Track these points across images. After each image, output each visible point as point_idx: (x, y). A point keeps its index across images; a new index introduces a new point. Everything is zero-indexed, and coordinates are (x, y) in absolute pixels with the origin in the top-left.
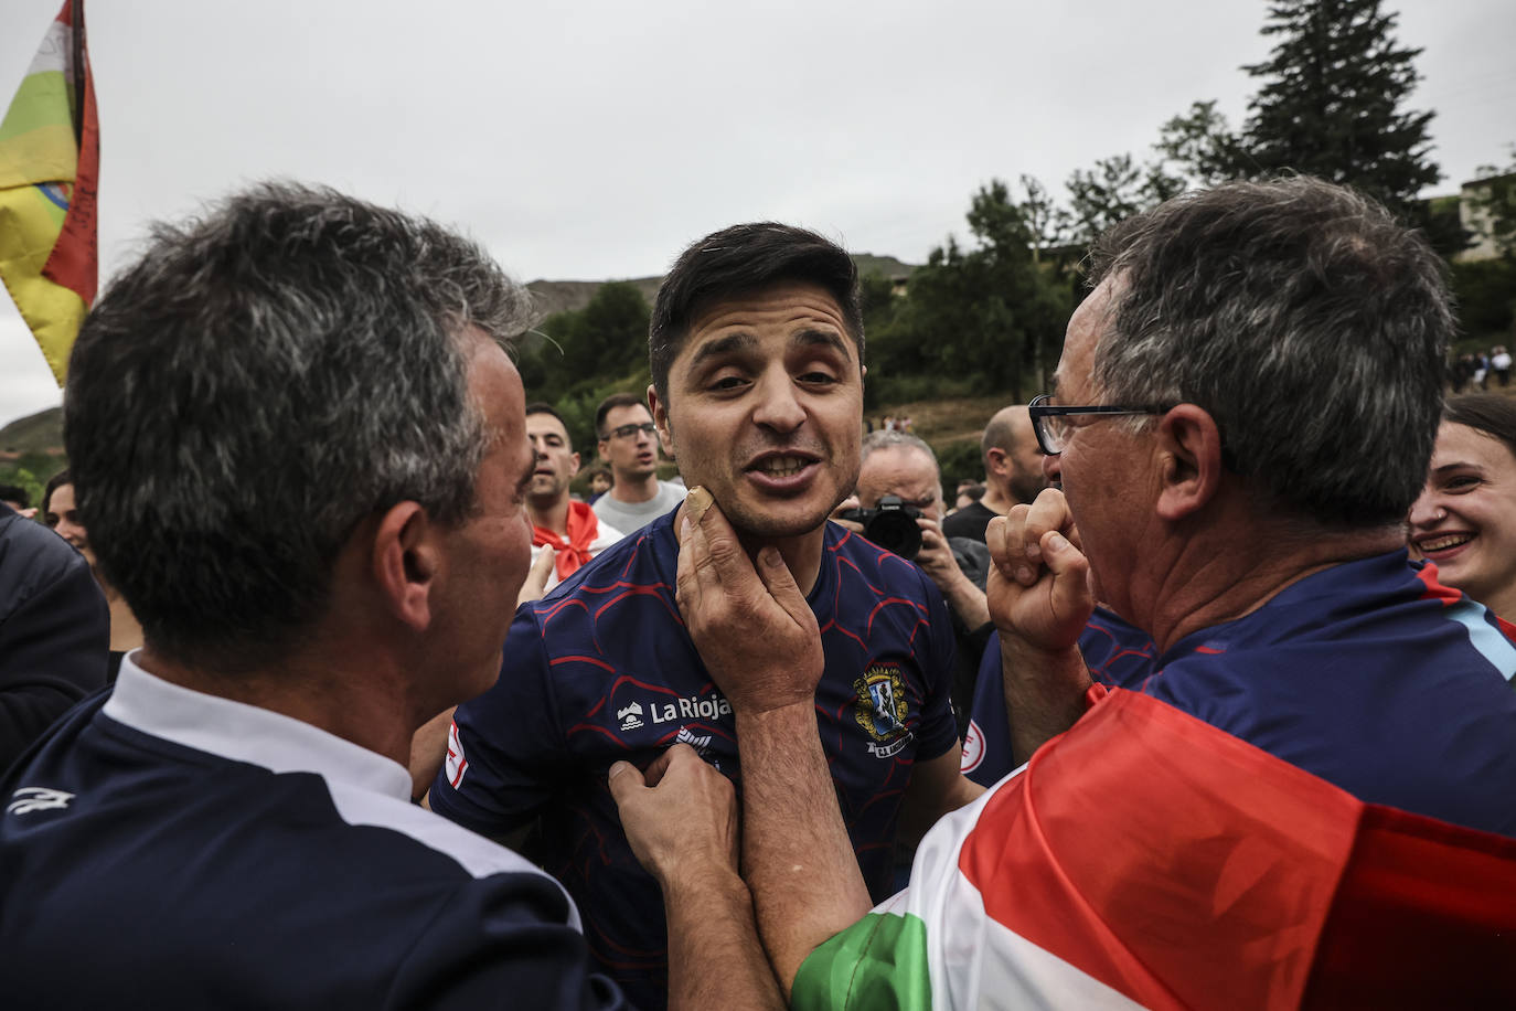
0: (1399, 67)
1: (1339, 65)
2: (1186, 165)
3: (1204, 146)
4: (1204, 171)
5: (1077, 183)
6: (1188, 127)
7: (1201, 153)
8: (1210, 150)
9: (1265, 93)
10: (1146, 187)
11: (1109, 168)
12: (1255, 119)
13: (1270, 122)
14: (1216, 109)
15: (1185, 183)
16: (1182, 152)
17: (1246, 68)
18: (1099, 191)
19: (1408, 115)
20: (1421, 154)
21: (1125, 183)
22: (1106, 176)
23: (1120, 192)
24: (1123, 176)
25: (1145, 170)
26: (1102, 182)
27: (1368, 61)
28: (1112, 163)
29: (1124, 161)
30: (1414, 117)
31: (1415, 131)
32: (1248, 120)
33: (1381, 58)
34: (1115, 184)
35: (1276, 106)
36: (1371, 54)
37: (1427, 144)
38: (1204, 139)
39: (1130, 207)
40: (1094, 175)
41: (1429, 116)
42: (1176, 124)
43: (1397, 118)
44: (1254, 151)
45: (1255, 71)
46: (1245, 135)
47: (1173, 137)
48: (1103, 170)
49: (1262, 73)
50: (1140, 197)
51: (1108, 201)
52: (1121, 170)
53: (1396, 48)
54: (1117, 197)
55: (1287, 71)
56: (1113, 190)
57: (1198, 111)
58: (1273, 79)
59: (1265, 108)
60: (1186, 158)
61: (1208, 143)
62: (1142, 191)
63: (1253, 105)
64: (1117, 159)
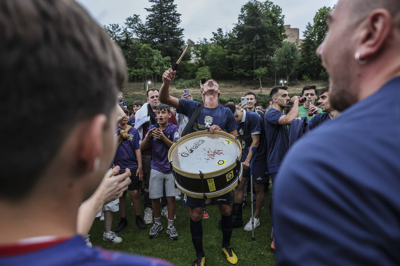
0: (177, 17)
1: (165, 13)
2: (133, 30)
3: (136, 26)
4: (136, 32)
5: (105, 28)
6: (133, 21)
7: (136, 27)
8: (138, 27)
9: (150, 16)
10: (122, 33)
11: (113, 27)
12: (148, 22)
13: (151, 23)
14: (139, 17)
15: (132, 34)
16: (132, 26)
17: (146, 9)
18: (111, 32)
19: (179, 28)
20: (181, 38)
21: (117, 31)
22: (112, 28)
23: (116, 33)
24: (117, 29)
25: (122, 29)
26: (111, 30)
27: (171, 14)
28: (114, 25)
29: (117, 25)
30: (180, 29)
31: (180, 32)
32: (146, 22)
33: (174, 14)
34: (115, 31)
35: (152, 20)
36: (172, 13)
37: (183, 36)
38: (137, 24)
39: (118, 37)
40: (109, 28)
41: (183, 30)
42: (129, 19)
43: (177, 29)
44: (147, 30)
45: (148, 10)
46: (146, 25)
47: (129, 22)
48: (111, 27)
49: (149, 11)
50: (121, 36)
51: (113, 35)
52: (116, 28)
53: (176, 13)
54: (115, 35)
55: (155, 12)
56: (114, 33)
57: (135, 17)
58: (151, 13)
59: (150, 20)
60: (133, 28)
61: (138, 25)
62: (122, 34)
63: (147, 19)
64: (115, 24)
